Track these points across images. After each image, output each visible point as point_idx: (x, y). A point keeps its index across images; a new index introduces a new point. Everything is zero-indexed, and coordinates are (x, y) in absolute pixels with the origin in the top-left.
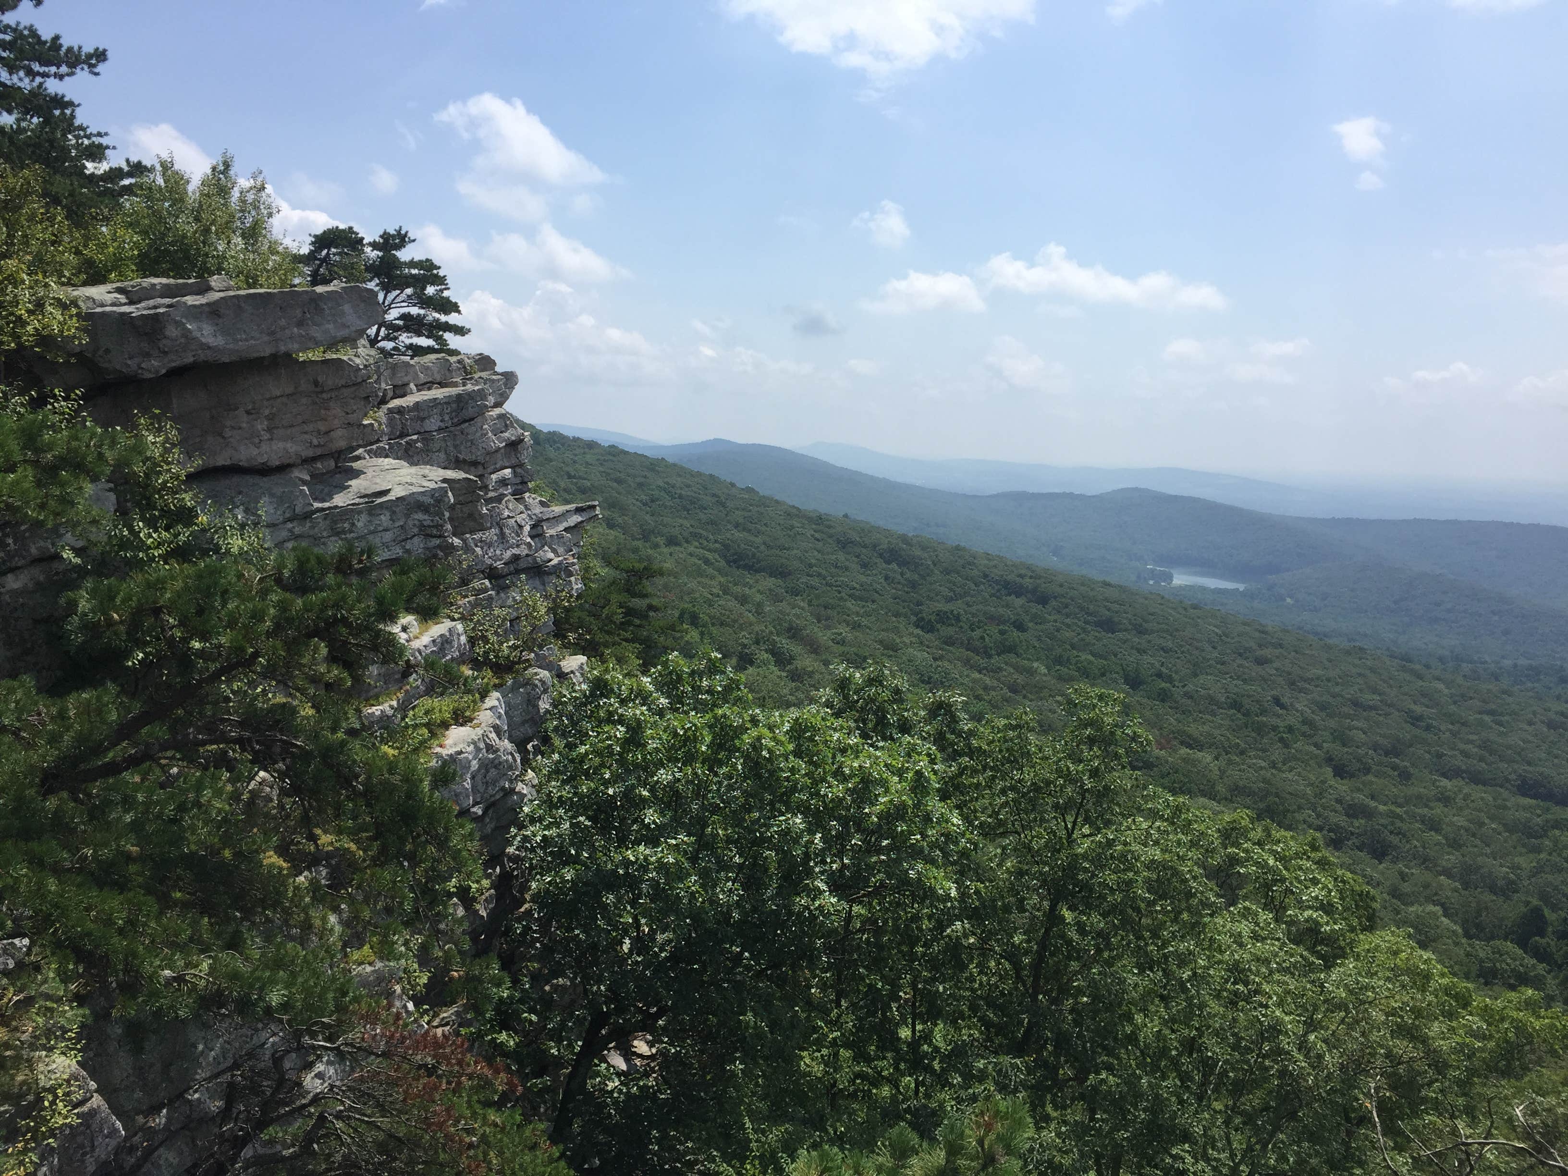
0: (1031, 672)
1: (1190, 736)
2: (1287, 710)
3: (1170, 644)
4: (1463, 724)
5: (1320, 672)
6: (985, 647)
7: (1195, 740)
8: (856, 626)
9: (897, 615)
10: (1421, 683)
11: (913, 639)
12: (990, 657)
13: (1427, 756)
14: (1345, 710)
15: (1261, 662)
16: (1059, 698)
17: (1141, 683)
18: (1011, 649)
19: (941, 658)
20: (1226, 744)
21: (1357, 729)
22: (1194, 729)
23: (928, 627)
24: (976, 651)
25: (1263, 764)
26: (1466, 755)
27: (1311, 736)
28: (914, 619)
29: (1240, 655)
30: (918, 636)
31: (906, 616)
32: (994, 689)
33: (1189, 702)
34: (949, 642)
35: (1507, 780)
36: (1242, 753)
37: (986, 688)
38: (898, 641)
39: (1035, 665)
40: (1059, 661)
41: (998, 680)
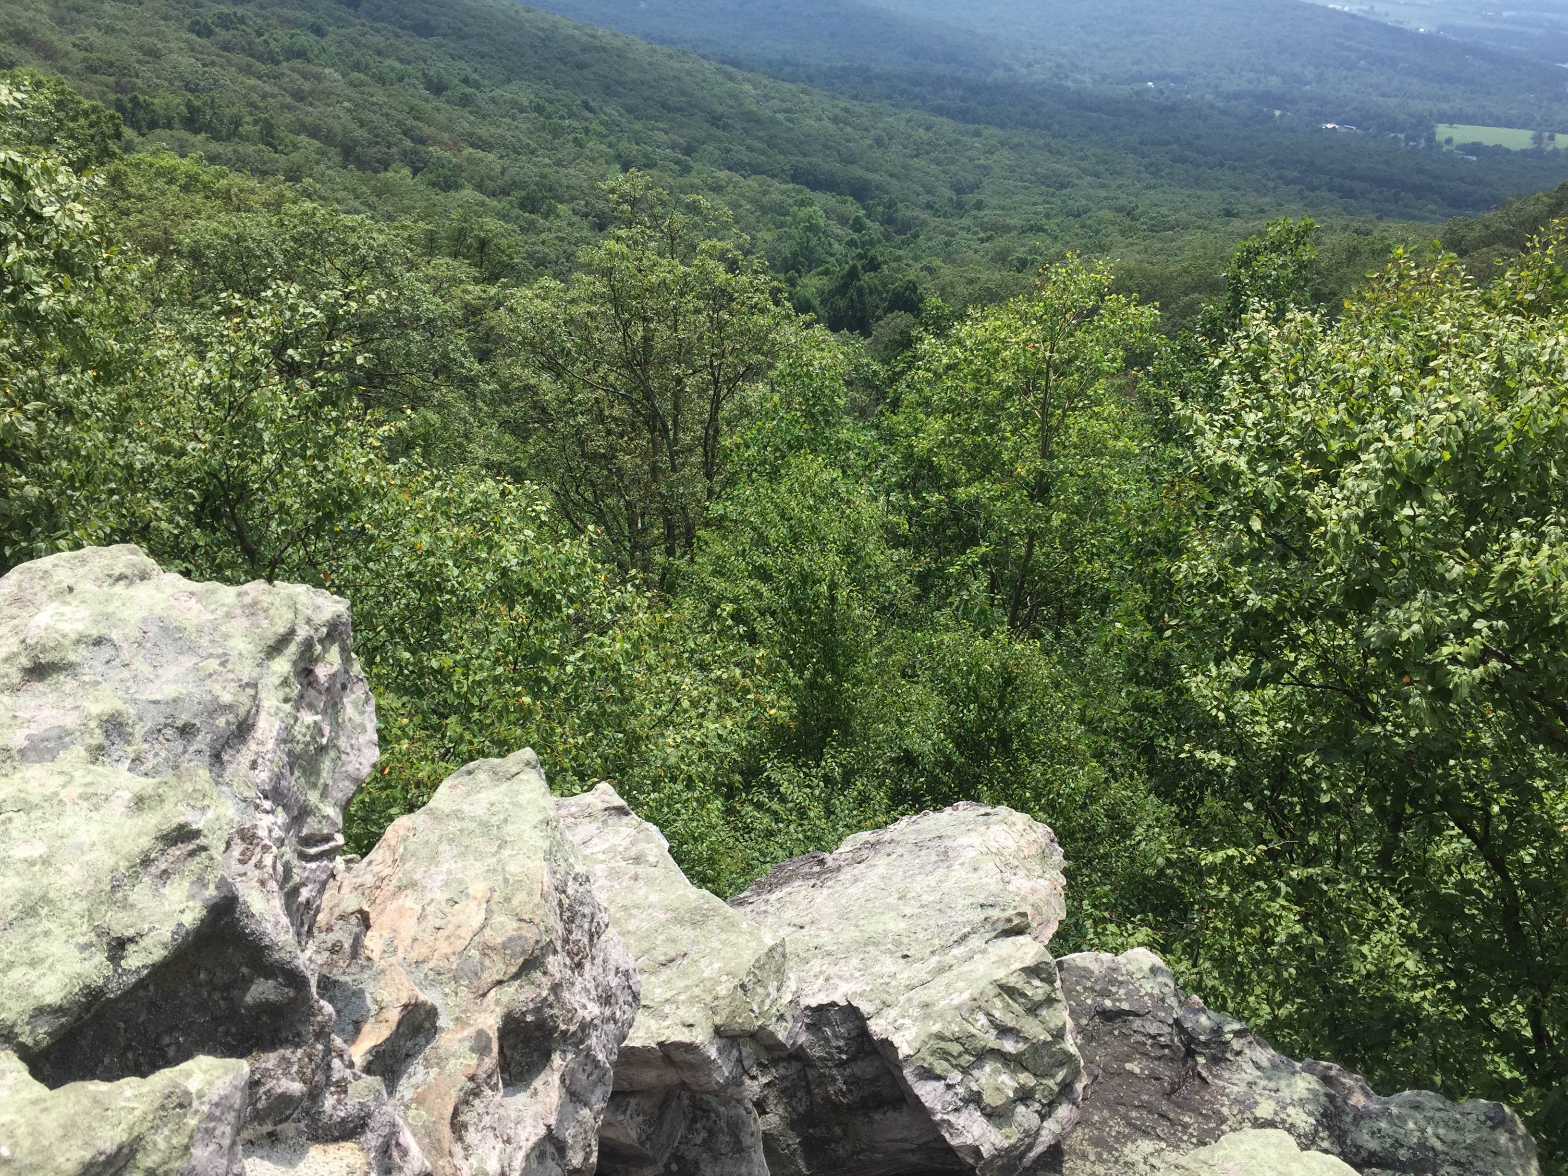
0: (319, 78)
1: (480, 138)
2: (595, 113)
3: (486, 49)
4: (757, 122)
5: (636, 76)
6: (270, 52)
7: (485, 142)
8: (110, 30)
9: (166, 18)
10: (731, 85)
11: (182, 45)
12: (277, 63)
13: (717, 152)
14: (652, 111)
15: (581, 66)
16: (346, 104)
17: (446, 88)
18: (302, 54)
19: (213, 64)
20: (517, 146)
21: (659, 129)
22: (484, 131)
23: (203, 31)
24: (260, 59)
25: (547, 161)
26: (750, 149)
27: (605, 136)
28: (187, 22)
29: (561, 59)
30: (187, 41)
31: (177, 19)
32: (274, 96)
33: (492, 106)
34: (226, 47)
35: (783, 171)
36: (532, 152)
37: (264, 97)
38: (160, 46)
39: (327, 71)
40: (357, 67)
41: (280, 87)
